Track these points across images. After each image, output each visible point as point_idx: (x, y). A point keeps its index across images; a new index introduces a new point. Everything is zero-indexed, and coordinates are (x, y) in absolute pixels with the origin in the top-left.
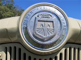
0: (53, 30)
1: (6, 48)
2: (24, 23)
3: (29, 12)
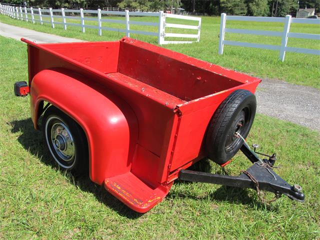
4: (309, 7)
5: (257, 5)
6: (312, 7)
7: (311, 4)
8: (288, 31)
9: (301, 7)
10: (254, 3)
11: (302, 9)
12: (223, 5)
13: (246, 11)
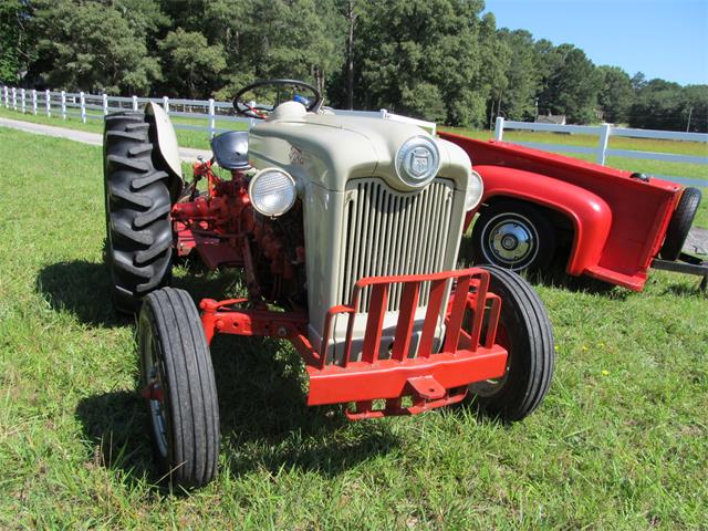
4: (555, 113)
5: (470, 106)
6: (561, 114)
7: (558, 108)
8: (605, 147)
9: (541, 113)
10: (464, 102)
11: (544, 117)
12: (408, 103)
13: (445, 117)
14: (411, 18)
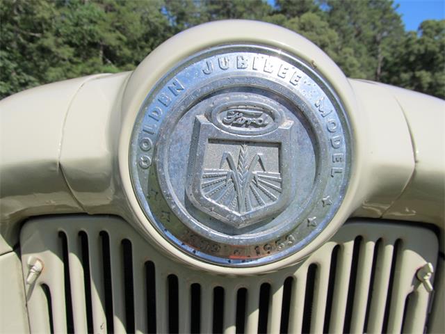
0: (278, 187)
1: (62, 236)
2: (144, 146)
3: (166, 87)
14: (423, 56)
